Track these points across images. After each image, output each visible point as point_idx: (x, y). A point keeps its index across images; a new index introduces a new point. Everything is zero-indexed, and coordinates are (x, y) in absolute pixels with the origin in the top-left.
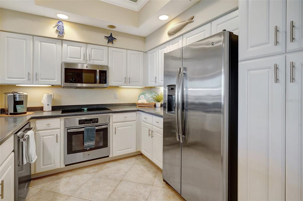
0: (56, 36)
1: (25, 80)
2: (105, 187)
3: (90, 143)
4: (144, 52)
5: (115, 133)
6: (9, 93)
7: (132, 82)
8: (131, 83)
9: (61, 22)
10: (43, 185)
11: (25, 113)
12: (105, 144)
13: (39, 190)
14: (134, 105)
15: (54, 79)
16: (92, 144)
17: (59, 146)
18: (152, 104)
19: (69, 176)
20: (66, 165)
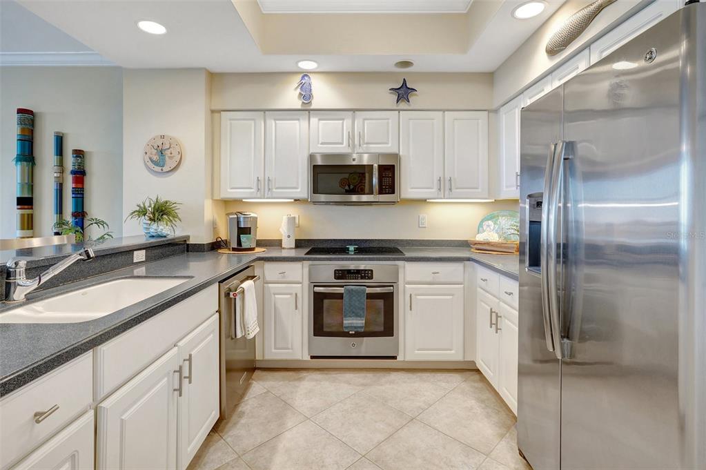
0: (298, 104)
1: (252, 190)
2: (376, 422)
3: (354, 321)
4: (489, 111)
5: (411, 306)
6: (232, 214)
7: (457, 188)
8: (453, 190)
9: (306, 75)
10: (273, 383)
11: (252, 249)
12: (388, 329)
13: (265, 390)
14: (465, 244)
15: (296, 188)
16: (360, 323)
17: (300, 317)
18: (513, 246)
19: (317, 380)
20: (312, 357)
